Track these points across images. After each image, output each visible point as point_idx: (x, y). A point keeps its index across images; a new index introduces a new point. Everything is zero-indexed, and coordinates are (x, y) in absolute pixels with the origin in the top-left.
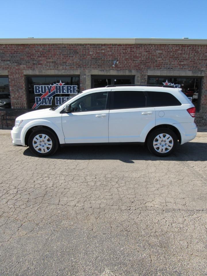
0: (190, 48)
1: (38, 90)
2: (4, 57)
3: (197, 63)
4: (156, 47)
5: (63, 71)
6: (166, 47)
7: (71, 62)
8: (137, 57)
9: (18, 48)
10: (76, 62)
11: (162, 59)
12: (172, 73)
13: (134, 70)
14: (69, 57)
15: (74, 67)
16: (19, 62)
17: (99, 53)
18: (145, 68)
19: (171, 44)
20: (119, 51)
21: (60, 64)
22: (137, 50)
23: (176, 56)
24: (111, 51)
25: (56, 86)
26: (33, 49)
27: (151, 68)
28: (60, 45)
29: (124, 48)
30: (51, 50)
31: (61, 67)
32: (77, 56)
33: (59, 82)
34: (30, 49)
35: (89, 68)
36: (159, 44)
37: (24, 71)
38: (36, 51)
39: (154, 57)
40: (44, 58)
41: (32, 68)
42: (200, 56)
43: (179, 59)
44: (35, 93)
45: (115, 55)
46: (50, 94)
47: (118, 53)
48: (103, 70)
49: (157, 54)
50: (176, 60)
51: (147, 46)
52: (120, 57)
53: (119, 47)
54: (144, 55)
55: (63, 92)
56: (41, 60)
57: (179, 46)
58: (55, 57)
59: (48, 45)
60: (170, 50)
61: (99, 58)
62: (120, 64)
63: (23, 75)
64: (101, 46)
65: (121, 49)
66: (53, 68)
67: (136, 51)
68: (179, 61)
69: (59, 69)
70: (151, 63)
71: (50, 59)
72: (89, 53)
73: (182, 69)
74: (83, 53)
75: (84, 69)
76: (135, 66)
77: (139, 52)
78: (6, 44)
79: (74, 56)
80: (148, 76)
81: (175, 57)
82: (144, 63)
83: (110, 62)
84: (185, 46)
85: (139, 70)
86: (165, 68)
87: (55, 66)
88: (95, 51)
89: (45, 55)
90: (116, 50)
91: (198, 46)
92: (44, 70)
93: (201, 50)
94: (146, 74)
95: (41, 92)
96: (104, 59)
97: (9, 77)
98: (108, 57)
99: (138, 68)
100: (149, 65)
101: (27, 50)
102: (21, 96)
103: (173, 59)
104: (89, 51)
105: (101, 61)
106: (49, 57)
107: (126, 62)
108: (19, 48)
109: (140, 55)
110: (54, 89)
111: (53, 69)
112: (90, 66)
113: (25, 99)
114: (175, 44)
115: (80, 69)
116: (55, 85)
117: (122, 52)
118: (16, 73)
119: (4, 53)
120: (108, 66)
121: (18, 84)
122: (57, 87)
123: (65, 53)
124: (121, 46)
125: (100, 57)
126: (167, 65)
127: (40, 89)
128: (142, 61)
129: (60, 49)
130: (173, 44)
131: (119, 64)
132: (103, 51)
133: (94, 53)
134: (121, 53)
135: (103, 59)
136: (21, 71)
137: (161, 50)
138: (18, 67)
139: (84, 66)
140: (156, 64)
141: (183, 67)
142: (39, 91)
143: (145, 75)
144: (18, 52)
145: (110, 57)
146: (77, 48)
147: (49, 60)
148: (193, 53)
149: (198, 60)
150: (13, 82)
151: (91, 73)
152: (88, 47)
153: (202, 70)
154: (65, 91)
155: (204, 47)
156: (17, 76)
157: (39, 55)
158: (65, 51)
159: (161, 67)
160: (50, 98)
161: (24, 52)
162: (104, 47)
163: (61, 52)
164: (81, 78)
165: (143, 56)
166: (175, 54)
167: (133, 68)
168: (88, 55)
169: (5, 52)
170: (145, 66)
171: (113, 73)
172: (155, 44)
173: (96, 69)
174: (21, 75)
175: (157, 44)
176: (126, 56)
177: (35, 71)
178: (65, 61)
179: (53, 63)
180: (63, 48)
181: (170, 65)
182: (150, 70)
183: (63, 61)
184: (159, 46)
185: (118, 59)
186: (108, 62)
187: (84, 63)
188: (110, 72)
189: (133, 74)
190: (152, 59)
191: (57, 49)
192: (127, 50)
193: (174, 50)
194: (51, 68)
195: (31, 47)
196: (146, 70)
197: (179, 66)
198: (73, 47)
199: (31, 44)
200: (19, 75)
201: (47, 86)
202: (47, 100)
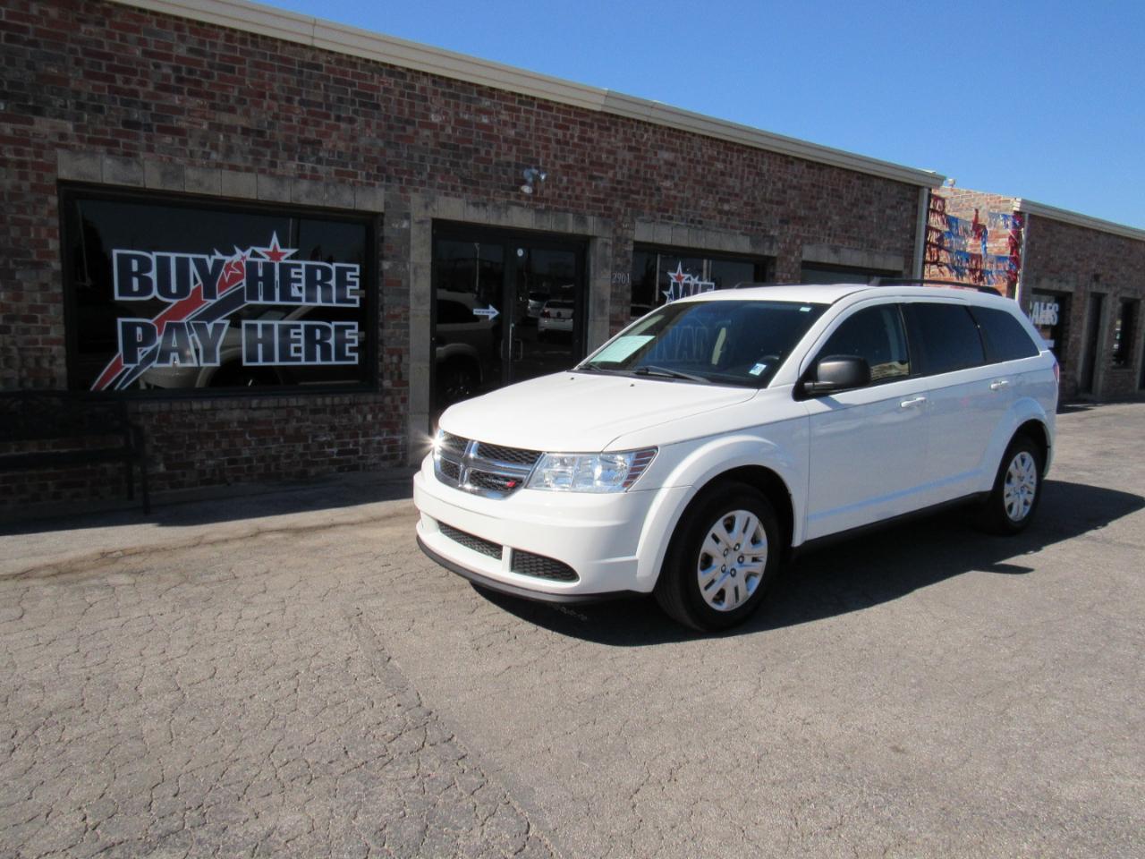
0: (744, 159)
1: (135, 281)
3: (759, 211)
4: (659, 136)
5: (304, 185)
6: (685, 143)
7: (341, 145)
8: (602, 165)
10: (367, 150)
11: (676, 185)
13: (593, 214)
14: (333, 117)
15: (355, 175)
16: (26, 99)
17: (467, 124)
18: (626, 211)
20: (543, 130)
21: (289, 149)
22: (601, 135)
23: (709, 179)
24: (514, 125)
25: (249, 259)
26: (132, 36)
27: (643, 214)
29: (561, 122)
30: (237, 66)
31: (293, 165)
32: (374, 123)
33: (266, 244)
34: (110, 36)
35: (426, 188)
36: (665, 128)
37: (62, 155)
38: (146, 53)
39: (652, 174)
40: (200, 101)
41: (116, 144)
42: (766, 188)
43: (717, 193)
44: (117, 297)
45: (527, 144)
46: (212, 302)
47: (539, 138)
48: (485, 205)
49: (662, 162)
50: (711, 193)
51: (632, 126)
52: (548, 155)
53: (542, 111)
54: (624, 161)
55: (286, 295)
56: (180, 111)
57: (718, 146)
58: (258, 105)
59: (222, 34)
60: (695, 155)
61: (467, 145)
62: (547, 187)
63: (49, 179)
64: (475, 95)
65: (549, 124)
66: (249, 164)
68: (717, 197)
69: (279, 171)
70: (645, 194)
71: (232, 110)
72: (426, 116)
73: (726, 226)
74: (401, 112)
75: (403, 190)
76: (595, 200)
77: (609, 147)
79: (360, 119)
80: (636, 243)
81: (708, 184)
82: (622, 189)
83: (511, 171)
84: (733, 149)
85: (609, 216)
86: (682, 219)
87: (257, 156)
88: (451, 113)
89: (206, 86)
90: (532, 125)
91: (762, 155)
92: (192, 164)
93: (768, 170)
94: (630, 237)
95: (155, 293)
96: (488, 153)
99: (606, 208)
100: (636, 200)
101: (91, 33)
102: (33, 308)
103: (704, 190)
104: (427, 109)
105: (477, 160)
106: (227, 98)
107: (565, 179)
109: (611, 161)
110: (234, 278)
111: (248, 170)
112: (431, 176)
113: (57, 332)
114: (709, 137)
115: (387, 188)
116: (240, 256)
117: (554, 134)
120: (503, 188)
122: (252, 267)
123: (317, 96)
124: (550, 109)
125: (470, 141)
126: (687, 207)
127: (153, 275)
128: (619, 182)
129: (291, 71)
130: (703, 136)
131: (544, 183)
132: (485, 120)
133: (446, 121)
134: (548, 140)
135: (483, 153)
136: (39, 155)
137: (673, 150)
138: (20, 126)
139: (404, 172)
140: (658, 202)
141: (728, 220)
142: (146, 286)
143: (626, 241)
144: (26, 37)
145: (510, 149)
146: (375, 83)
147: (226, 118)
148: (751, 177)
149: (762, 200)
151: (433, 211)
152: (423, 89)
153: (773, 237)
154: (295, 292)
156: (8, 180)
157: (166, 77)
158: (317, 86)
159: (673, 212)
160: (210, 327)
161: (69, 45)
162: (486, 103)
163: (293, 84)
164: (386, 231)
165: (620, 163)
166: (709, 170)
167: (588, 205)
168: (422, 125)
170: (628, 205)
171: (521, 219)
172: (655, 125)
173: (453, 193)
174: (40, 177)
175: (661, 127)
176: (565, 157)
177: (135, 167)
178: (313, 136)
179: (251, 139)
180: (305, 70)
181: (695, 208)
182: (642, 221)
183: (302, 136)
184: (666, 135)
185: (537, 162)
186: (500, 168)
187: (406, 161)
188: (509, 213)
189: (590, 232)
190: (646, 180)
191: (271, 68)
192: (569, 133)
193: (706, 157)
194: (237, 160)
195: (118, 20)
196: (628, 219)
197: (718, 217)
198: (355, 75)
199: (117, 5)
200: (23, 177)
201: (195, 260)
202: (195, 335)
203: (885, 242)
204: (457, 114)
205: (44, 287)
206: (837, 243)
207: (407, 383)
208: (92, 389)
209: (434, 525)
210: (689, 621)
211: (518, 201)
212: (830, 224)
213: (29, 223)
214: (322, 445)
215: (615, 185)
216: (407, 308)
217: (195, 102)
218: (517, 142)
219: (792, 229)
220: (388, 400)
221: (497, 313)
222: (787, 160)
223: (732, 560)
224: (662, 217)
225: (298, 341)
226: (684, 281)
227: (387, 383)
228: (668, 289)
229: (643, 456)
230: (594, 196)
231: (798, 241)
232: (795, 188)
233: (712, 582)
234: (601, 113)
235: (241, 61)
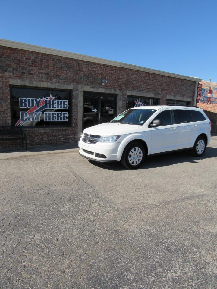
0: (153, 76)
1: (24, 104)
3: (156, 88)
5: (57, 84)
6: (139, 73)
7: (64, 76)
8: (120, 78)
9: (3, 51)
10: (70, 77)
11: (137, 82)
13: (118, 89)
14: (63, 70)
15: (67, 82)
16: (4, 69)
17: (90, 70)
20: (107, 71)
21: (54, 77)
22: (120, 72)
23: (145, 81)
24: (101, 70)
25: (46, 99)
26: (23, 55)
29: (111, 69)
30: (44, 60)
31: (55, 80)
32: (71, 71)
33: (49, 96)
34: (19, 56)
35: (82, 84)
37: (10, 80)
38: (26, 59)
40: (36, 68)
41: (20, 77)
42: (158, 83)
43: (146, 84)
44: (20, 107)
45: (103, 74)
46: (38, 108)
47: (106, 73)
48: (94, 88)
49: (133, 78)
51: (127, 70)
52: (108, 77)
56: (32, 70)
58: (48, 68)
59: (41, 54)
60: (141, 76)
63: (8, 84)
64: (92, 64)
65: (108, 70)
66: (46, 80)
69: (52, 81)
70: (130, 85)
71: (43, 69)
72: (82, 69)
73: (148, 91)
74: (77, 68)
75: (77, 85)
76: (118, 86)
77: (122, 74)
79: (68, 70)
80: (127, 95)
81: (144, 82)
82: (125, 84)
83: (100, 80)
85: (121, 89)
86: (138, 90)
87: (47, 78)
88: (87, 68)
89: (37, 65)
90: (105, 70)
92: (35, 81)
93: (158, 79)
96: (95, 76)
100: (128, 86)
101: (16, 55)
102: (5, 110)
103: (143, 83)
105: (93, 78)
106: (42, 67)
107: (112, 82)
108: (5, 51)
109: (122, 77)
110: (43, 103)
111: (46, 81)
112: (83, 82)
113: (9, 114)
115: (74, 84)
116: (44, 99)
120: (98, 84)
122: (46, 101)
123: (59, 66)
124: (108, 67)
125: (91, 74)
127: (27, 103)
128: (124, 82)
129: (54, 61)
132: (94, 70)
133: (86, 70)
134: (108, 73)
135: (94, 77)
136: (6, 80)
137: (136, 75)
138: (2, 74)
139: (77, 81)
140: (133, 86)
142: (26, 105)
143: (125, 95)
144: (4, 57)
145: (100, 75)
146: (71, 63)
147: (41, 71)
148: (154, 80)
149: (157, 85)
151: (83, 89)
152: (81, 64)
153: (159, 94)
154: (55, 106)
157: (30, 63)
158: (59, 64)
159: (136, 88)
161: (12, 58)
162: (95, 66)
163: (55, 64)
164: (73, 93)
165: (124, 78)
166: (144, 79)
167: (117, 87)
168: (81, 71)
170: (126, 87)
171: (102, 90)
172: (132, 69)
173: (88, 85)
174: (6, 84)
175: (133, 70)
176: (112, 77)
177: (24, 82)
178: (59, 74)
179: (46, 75)
180: (57, 61)
181: (141, 87)
182: (129, 90)
183: (56, 74)
185: (105, 78)
186: (98, 80)
187: (78, 79)
188: (100, 89)
189: (117, 93)
190: (130, 81)
191: (50, 61)
192: (112, 72)
193: (144, 76)
194: (44, 80)
195: (21, 52)
196: (126, 90)
197: (146, 89)
198: (67, 61)
199: (20, 49)
200: (3, 84)
201: (35, 100)
202: (35, 115)
203: (187, 95)
204: (88, 68)
205: (7, 105)
206: (175, 95)
207: (77, 125)
208: (15, 126)
209: (82, 150)
210: (127, 167)
211: (101, 87)
212: (173, 90)
213: (4, 93)
214: (60, 138)
216: (78, 109)
217: (35, 68)
218: (101, 74)
219: (164, 92)
220: (74, 129)
221: (97, 110)
222: (163, 76)
223: (135, 156)
224: (134, 90)
225: (55, 116)
227: (73, 125)
228: (135, 105)
229: (118, 137)
231: (166, 95)
232: (165, 82)
233: (131, 160)
234: (120, 67)
235: (44, 59)
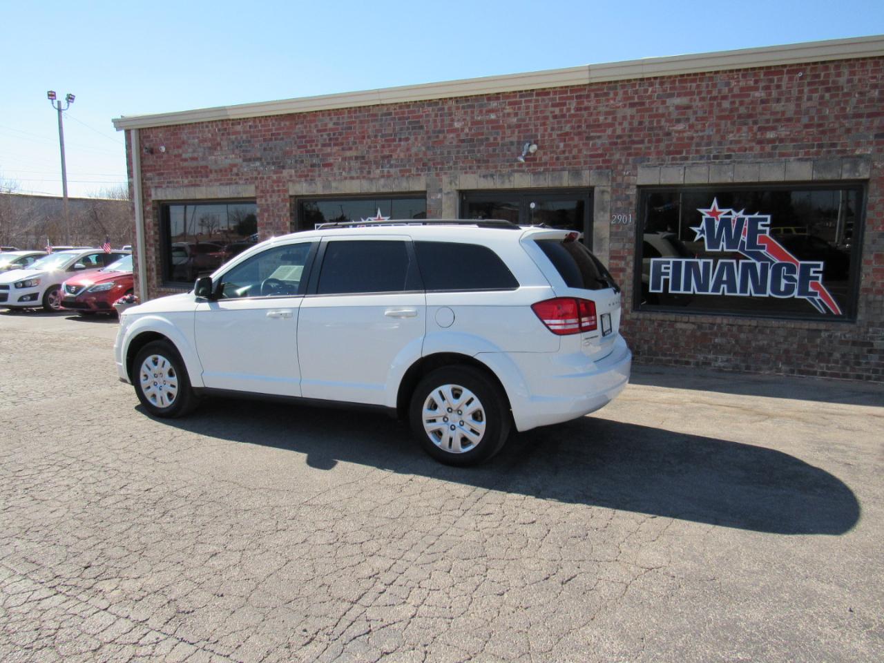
0: (801, 78)
2: (249, 151)
3: (833, 130)
4: (667, 86)
5: (382, 181)
6: (704, 84)
7: (402, 155)
8: (599, 126)
9: (279, 124)
10: (416, 154)
11: (691, 127)
12: (730, 174)
13: (590, 169)
14: (397, 140)
15: (409, 171)
16: (280, 163)
17: (480, 122)
18: (627, 161)
19: (725, 72)
20: (542, 112)
21: (376, 163)
22: (598, 102)
23: (742, 110)
24: (516, 114)
26: (313, 125)
27: (648, 160)
28: (377, 108)
29: (558, 101)
30: (353, 126)
31: (378, 171)
32: (419, 137)
33: (375, 215)
34: (306, 127)
35: (452, 171)
36: (676, 76)
37: (290, 184)
38: (318, 131)
39: (659, 122)
40: (338, 148)
41: (308, 176)
42: (846, 102)
43: (755, 123)
45: (527, 125)
47: (538, 118)
48: (492, 176)
49: (672, 109)
50: (746, 124)
51: (634, 85)
52: (545, 130)
53: (540, 98)
54: (624, 118)
56: (329, 155)
57: (755, 75)
58: (361, 143)
60: (720, 91)
61: (480, 137)
62: (545, 154)
63: (287, 195)
64: (486, 101)
65: (546, 106)
66: (358, 175)
67: (595, 108)
68: (755, 128)
69: (372, 176)
70: (650, 141)
71: (350, 149)
72: (451, 125)
73: (770, 155)
74: (436, 126)
75: (437, 175)
76: (592, 156)
77: (608, 109)
78: (255, 118)
79: (412, 138)
80: (639, 187)
81: (740, 117)
82: (624, 143)
83: (514, 149)
84: (781, 73)
85: (607, 167)
86: (702, 157)
87: (361, 169)
88: (468, 118)
89: (340, 140)
90: (532, 110)
91: (837, 67)
92: (335, 180)
93: (850, 81)
94: (632, 182)
96: (495, 139)
97: (258, 201)
98: (508, 132)
99: (604, 161)
100: (641, 149)
101: (300, 128)
103: (734, 123)
104: (453, 120)
105: (487, 145)
106: (349, 143)
108: (282, 124)
109: (609, 120)
111: (358, 178)
112: (455, 163)
114: (739, 70)
115: (428, 175)
117: (552, 112)
118: (273, 191)
119: (249, 141)
120: (508, 161)
121: (277, 220)
123: (389, 131)
124: (548, 94)
125: (482, 134)
126: (708, 144)
128: (619, 137)
129: (376, 120)
130: (731, 71)
131: (541, 152)
132: (493, 116)
133: (465, 125)
134: (546, 118)
135: (491, 140)
136: (284, 186)
137: (686, 94)
138: (278, 175)
139: (438, 164)
140: (668, 146)
141: (775, 148)
143: (628, 186)
144: (280, 137)
145: (513, 132)
146: (421, 113)
147: (348, 154)
148: (815, 96)
149: (837, 117)
150: (266, 215)
151: (456, 185)
152: (449, 109)
153: (860, 157)
155: (863, 65)
156: (275, 199)
157: (325, 140)
158: (389, 125)
159: (688, 152)
161: (293, 136)
162: (494, 104)
163: (377, 128)
164: (429, 201)
165: (619, 120)
166: (742, 103)
167: (585, 163)
168: (449, 131)
169: (252, 137)
170: (629, 155)
171: (522, 181)
173: (471, 171)
174: (284, 195)
176: (562, 127)
177: (314, 185)
178: (388, 153)
179: (359, 162)
180: (384, 117)
182: (646, 166)
183: (382, 154)
184: (677, 82)
186: (505, 148)
187: (439, 156)
188: (512, 178)
189: (588, 183)
190: (651, 129)
191: (368, 122)
192: (565, 108)
193: (736, 90)
194: (353, 174)
196: (629, 167)
197: (757, 147)
198: (409, 112)
199: (307, 112)
200: (279, 196)
211: (521, 169)
215: (615, 140)
217: (336, 148)
224: (673, 159)
226: (720, 216)
228: (698, 225)
230: (592, 153)
235: (354, 122)
